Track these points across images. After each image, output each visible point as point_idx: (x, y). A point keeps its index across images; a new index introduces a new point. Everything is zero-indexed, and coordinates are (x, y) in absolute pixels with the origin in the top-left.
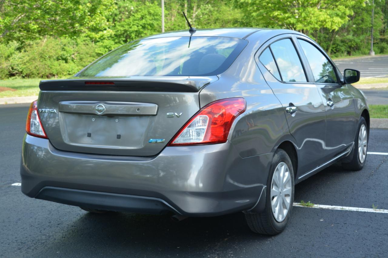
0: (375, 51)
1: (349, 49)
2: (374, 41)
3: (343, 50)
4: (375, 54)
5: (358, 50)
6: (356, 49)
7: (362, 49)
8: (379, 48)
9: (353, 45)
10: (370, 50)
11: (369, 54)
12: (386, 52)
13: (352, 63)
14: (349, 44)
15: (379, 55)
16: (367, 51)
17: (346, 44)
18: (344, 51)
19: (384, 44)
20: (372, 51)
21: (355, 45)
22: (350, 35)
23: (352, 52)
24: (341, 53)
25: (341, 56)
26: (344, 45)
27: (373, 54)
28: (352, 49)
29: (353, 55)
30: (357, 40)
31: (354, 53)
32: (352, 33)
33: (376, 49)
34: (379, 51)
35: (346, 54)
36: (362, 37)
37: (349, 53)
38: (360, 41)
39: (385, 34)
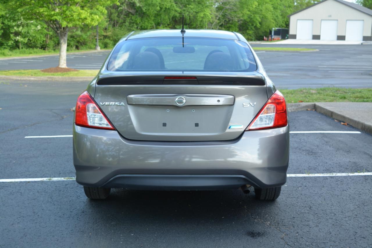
0: (100, 46)
1: (77, 44)
2: (99, 38)
3: (72, 44)
4: (101, 48)
5: (85, 45)
6: (84, 44)
7: (88, 44)
8: (102, 44)
9: (82, 40)
10: (96, 45)
11: (95, 49)
12: (109, 47)
13: (85, 57)
14: (78, 39)
15: (104, 50)
16: (93, 46)
17: (75, 39)
18: (73, 46)
19: (107, 40)
20: (97, 46)
21: (83, 41)
22: (78, 31)
23: (80, 47)
24: (70, 47)
25: (71, 50)
26: (73, 40)
27: (99, 48)
28: (80, 44)
29: (81, 49)
30: (84, 36)
31: (82, 47)
32: (80, 29)
33: (101, 45)
34: (103, 46)
35: (74, 48)
36: (88, 34)
37: (77, 48)
38: (87, 36)
39: (107, 31)
